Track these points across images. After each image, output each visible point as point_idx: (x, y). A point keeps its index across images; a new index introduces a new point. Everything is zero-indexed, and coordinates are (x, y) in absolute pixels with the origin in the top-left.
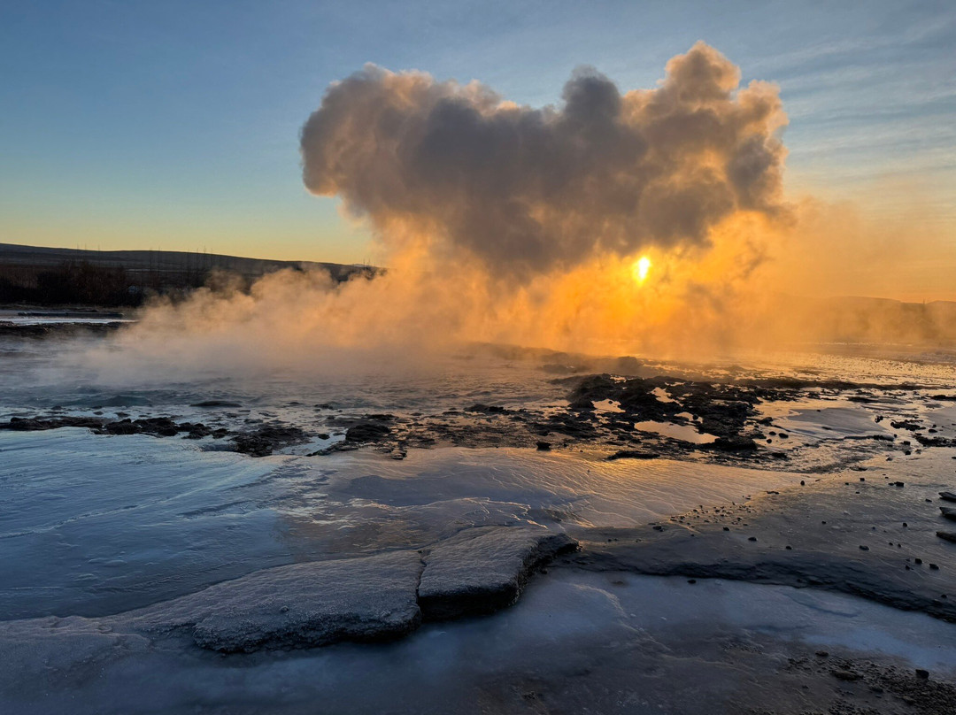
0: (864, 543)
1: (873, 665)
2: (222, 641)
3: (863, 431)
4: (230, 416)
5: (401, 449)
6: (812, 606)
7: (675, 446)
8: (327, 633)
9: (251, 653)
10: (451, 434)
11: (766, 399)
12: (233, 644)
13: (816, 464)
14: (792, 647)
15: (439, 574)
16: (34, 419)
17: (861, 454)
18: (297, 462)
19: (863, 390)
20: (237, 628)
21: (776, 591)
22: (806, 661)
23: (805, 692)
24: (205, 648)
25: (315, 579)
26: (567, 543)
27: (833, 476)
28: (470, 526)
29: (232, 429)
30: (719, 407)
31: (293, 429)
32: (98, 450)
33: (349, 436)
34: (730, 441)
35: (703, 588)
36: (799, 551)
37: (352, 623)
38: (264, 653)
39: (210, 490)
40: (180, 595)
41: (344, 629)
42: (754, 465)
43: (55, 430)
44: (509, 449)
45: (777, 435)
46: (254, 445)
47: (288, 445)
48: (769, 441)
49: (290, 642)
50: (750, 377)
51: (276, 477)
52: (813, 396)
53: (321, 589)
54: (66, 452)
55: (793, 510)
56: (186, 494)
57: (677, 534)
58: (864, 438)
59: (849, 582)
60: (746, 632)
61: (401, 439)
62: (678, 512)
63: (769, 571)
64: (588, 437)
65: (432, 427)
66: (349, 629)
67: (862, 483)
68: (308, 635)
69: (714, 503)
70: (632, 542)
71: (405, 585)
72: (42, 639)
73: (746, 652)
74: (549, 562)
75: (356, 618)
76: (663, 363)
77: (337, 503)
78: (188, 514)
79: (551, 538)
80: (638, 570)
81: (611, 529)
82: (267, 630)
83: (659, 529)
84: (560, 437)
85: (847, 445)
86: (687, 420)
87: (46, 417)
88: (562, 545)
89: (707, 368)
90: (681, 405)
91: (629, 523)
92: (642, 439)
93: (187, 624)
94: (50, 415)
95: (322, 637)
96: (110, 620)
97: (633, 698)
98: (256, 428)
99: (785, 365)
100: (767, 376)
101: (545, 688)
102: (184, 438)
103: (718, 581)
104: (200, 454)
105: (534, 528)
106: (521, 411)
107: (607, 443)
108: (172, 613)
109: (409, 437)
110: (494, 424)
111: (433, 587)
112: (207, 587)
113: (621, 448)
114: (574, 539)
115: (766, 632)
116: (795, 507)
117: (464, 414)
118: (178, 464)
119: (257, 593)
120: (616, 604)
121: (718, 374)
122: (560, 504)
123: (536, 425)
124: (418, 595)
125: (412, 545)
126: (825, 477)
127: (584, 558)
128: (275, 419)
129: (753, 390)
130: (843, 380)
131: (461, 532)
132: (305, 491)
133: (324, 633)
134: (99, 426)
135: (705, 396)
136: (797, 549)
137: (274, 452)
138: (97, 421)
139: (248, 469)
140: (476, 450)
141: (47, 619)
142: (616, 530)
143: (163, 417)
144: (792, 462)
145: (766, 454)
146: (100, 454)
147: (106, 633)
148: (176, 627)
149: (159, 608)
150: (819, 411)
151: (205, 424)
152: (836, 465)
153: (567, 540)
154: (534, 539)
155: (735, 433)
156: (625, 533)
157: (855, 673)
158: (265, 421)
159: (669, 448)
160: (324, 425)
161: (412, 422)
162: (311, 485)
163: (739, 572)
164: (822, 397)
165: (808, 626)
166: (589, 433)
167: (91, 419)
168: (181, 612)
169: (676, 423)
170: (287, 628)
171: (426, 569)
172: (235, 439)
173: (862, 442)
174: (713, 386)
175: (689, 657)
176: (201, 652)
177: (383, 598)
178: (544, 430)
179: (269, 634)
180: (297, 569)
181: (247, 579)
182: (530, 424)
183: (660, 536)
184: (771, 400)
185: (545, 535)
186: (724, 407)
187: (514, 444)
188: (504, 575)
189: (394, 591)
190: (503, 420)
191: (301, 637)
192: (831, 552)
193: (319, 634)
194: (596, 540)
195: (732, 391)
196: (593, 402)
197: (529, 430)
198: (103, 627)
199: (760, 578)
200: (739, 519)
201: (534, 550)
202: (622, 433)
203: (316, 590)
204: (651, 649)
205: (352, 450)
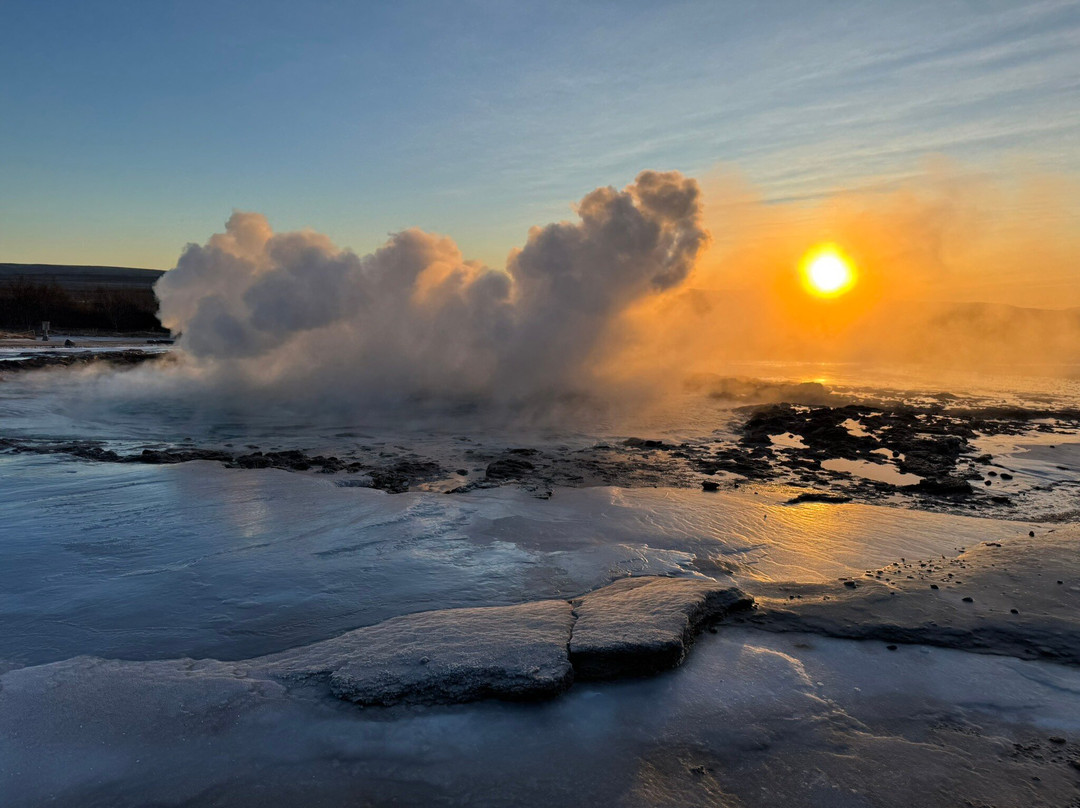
2: (360, 691)
4: (364, 448)
5: (546, 488)
6: (1044, 683)
7: (871, 488)
8: (470, 688)
9: (390, 706)
10: (602, 472)
11: (985, 432)
12: (371, 696)
13: (1048, 511)
15: (593, 628)
16: (165, 452)
20: (375, 679)
21: (998, 663)
22: (1037, 748)
23: (1035, 785)
24: (341, 699)
26: (740, 598)
27: (1071, 527)
28: (626, 576)
29: (366, 463)
30: (924, 442)
31: (430, 464)
33: (490, 473)
34: (939, 482)
35: (905, 655)
36: (1028, 617)
37: (498, 679)
38: (403, 707)
41: (489, 684)
42: (970, 511)
43: (187, 462)
44: (670, 489)
45: (999, 476)
46: (390, 480)
47: (425, 481)
48: (988, 483)
49: (431, 697)
50: (964, 406)
52: (1044, 428)
55: (1019, 566)
57: (873, 591)
60: (960, 710)
61: (546, 476)
62: (875, 565)
63: (990, 638)
64: (765, 477)
65: (581, 464)
66: (495, 684)
68: (450, 689)
69: (919, 556)
70: (820, 599)
71: (556, 638)
72: (177, 681)
73: (960, 733)
74: (720, 620)
75: (502, 673)
76: (857, 390)
79: (721, 593)
80: (826, 632)
81: (793, 585)
82: (407, 682)
83: (850, 585)
84: (731, 476)
86: (886, 457)
87: (177, 450)
88: (734, 601)
89: (909, 395)
90: (879, 440)
91: (815, 578)
92: (831, 480)
93: (322, 673)
94: (181, 447)
95: (465, 693)
96: (245, 665)
97: (822, 778)
98: (391, 461)
99: (1009, 392)
101: (717, 762)
103: (925, 648)
105: (700, 580)
106: (683, 446)
107: (788, 484)
108: (309, 659)
109: (555, 474)
110: (651, 460)
111: (585, 642)
112: (342, 633)
113: (805, 490)
114: (748, 594)
115: (986, 711)
116: (1022, 563)
117: (617, 449)
119: (395, 641)
120: (800, 670)
121: (923, 403)
122: (731, 553)
123: (701, 463)
124: (569, 649)
126: (1062, 528)
127: (761, 616)
129: (967, 422)
131: (616, 582)
133: (467, 688)
134: (229, 459)
135: (908, 428)
136: (1025, 613)
137: (410, 488)
138: (228, 454)
140: (631, 490)
141: (181, 661)
142: (799, 585)
144: (1017, 508)
145: (984, 499)
148: (312, 675)
149: (294, 654)
150: (1052, 447)
151: (339, 458)
153: (740, 596)
154: (702, 592)
155: (945, 474)
156: (811, 590)
158: (401, 455)
159: (864, 491)
160: (462, 460)
161: (558, 458)
162: (451, 525)
163: (951, 638)
164: (1056, 430)
165: (1039, 706)
166: (765, 472)
167: (222, 453)
168: (317, 659)
169: (872, 460)
170: (428, 681)
171: (578, 621)
172: (371, 474)
174: (918, 417)
175: (890, 735)
176: (338, 703)
177: (531, 652)
178: (709, 469)
179: (409, 686)
180: (438, 617)
181: (385, 627)
182: (694, 461)
183: (853, 594)
184: (991, 434)
185: (714, 589)
186: (929, 443)
187: (675, 484)
188: (667, 632)
189: (543, 645)
190: (662, 456)
191: (443, 691)
192: (1070, 619)
193: (462, 688)
194: (775, 596)
195: (942, 423)
196: (770, 436)
197: (693, 468)
198: (238, 672)
199: (978, 646)
200: (950, 575)
201: (701, 605)
202: (806, 472)
203: (458, 640)
204: (841, 724)
205: (493, 487)
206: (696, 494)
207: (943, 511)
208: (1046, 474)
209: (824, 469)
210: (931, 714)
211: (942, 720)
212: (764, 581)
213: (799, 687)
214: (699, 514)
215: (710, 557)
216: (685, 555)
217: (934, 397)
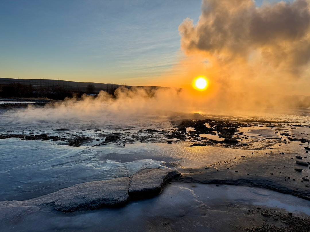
0: (272, 172)
1: (275, 212)
2: (64, 208)
3: (271, 136)
4: (67, 133)
5: (123, 144)
6: (255, 193)
7: (212, 142)
9: (73, 212)
11: (241, 126)
12: (68, 209)
13: (256, 147)
14: (249, 206)
15: (136, 185)
16: (1, 135)
17: (271, 144)
18: (89, 148)
19: (271, 123)
20: (69, 204)
23: (253, 221)
24: (58, 210)
25: (95, 187)
26: (177, 174)
27: (262, 151)
28: (146, 169)
29: (68, 138)
30: (226, 129)
31: (88, 138)
32: (23, 145)
33: (106, 140)
34: (229, 140)
37: (107, 201)
39: (60, 158)
40: (50, 193)
41: (104, 203)
42: (237, 147)
43: (8, 139)
46: (75, 143)
47: (86, 143)
48: (242, 140)
49: (87, 208)
50: (236, 119)
51: (82, 153)
52: (256, 125)
53: (97, 190)
54: (12, 146)
56: (52, 160)
57: (212, 170)
58: (272, 139)
59: (267, 185)
60: (234, 201)
61: (123, 140)
62: (213, 163)
63: (242, 182)
65: (134, 137)
66: (106, 203)
67: (271, 153)
68: (92, 205)
69: (224, 160)
70: (198, 173)
71: (124, 188)
72: (3, 208)
73: (234, 208)
74: (172, 180)
75: (108, 199)
76: (208, 115)
77: (102, 162)
78: (53, 166)
79: (172, 172)
80: (200, 182)
81: (191, 169)
82: (79, 204)
83: (207, 168)
84: (175, 139)
85: (266, 141)
86: (216, 133)
87: (5, 135)
88: (176, 174)
89: (222, 116)
91: (197, 167)
92: (201, 140)
93: (52, 203)
94: (7, 134)
95: (97, 206)
96: (26, 202)
97: (198, 224)
98: (75, 137)
100: (241, 119)
101: (170, 221)
102: (52, 141)
103: (226, 185)
104: (57, 146)
105: (166, 169)
108: (47, 199)
109: (126, 140)
111: (133, 189)
112: (59, 190)
113: (195, 143)
114: (179, 172)
115: (241, 201)
116: (250, 161)
117: (144, 132)
118: (49, 150)
119: (75, 192)
121: (225, 118)
123: (167, 136)
124: (128, 191)
125: (127, 175)
126: (260, 151)
127: (183, 178)
128: (82, 134)
129: (236, 124)
130: (265, 120)
131: (143, 171)
132: (91, 158)
133: (98, 204)
134: (23, 137)
135: (221, 125)
136: (250, 175)
137: (81, 145)
138: (22, 136)
139: (73, 151)
141: (5, 202)
142: (193, 169)
143: (44, 134)
144: (249, 146)
145: (241, 144)
146: (23, 147)
147: (25, 206)
148: (48, 203)
149: (43, 198)
150: (258, 130)
151: (58, 136)
152: (263, 147)
153: (177, 173)
154: (167, 172)
155: (231, 138)
156: (196, 170)
157: (269, 214)
158: (78, 135)
159: (210, 142)
161: (127, 135)
163: (232, 182)
164: (258, 125)
165: (254, 199)
166: (184, 138)
167: (20, 135)
168: (50, 199)
169: (212, 134)
170: (85, 203)
171: (131, 183)
172: (69, 141)
173: (271, 140)
174: (224, 122)
175: (216, 210)
176: (57, 212)
177: (117, 193)
178: (170, 137)
179: (79, 205)
180: (89, 184)
181: (72, 187)
182: (165, 135)
183: (207, 171)
184: (242, 127)
185: (170, 171)
186: (227, 129)
187: (160, 142)
188: (157, 184)
189: (121, 190)
190: (157, 134)
191: (90, 206)
192: (262, 175)
193: (96, 205)
194: (186, 173)
195: (230, 124)
196: (186, 128)
197: (165, 137)
198: (24, 204)
199: (239, 184)
200: (232, 165)
201: (166, 176)
202: (195, 138)
203: (95, 190)
204: (204, 208)
205: (107, 144)
206: (166, 145)
207: (230, 148)
208: (256, 137)
209: (200, 137)
210: (227, 203)
211: (230, 205)
212: (184, 168)
213: (193, 198)
214: (167, 150)
215: (169, 162)
216: (162, 162)
217: (228, 117)
